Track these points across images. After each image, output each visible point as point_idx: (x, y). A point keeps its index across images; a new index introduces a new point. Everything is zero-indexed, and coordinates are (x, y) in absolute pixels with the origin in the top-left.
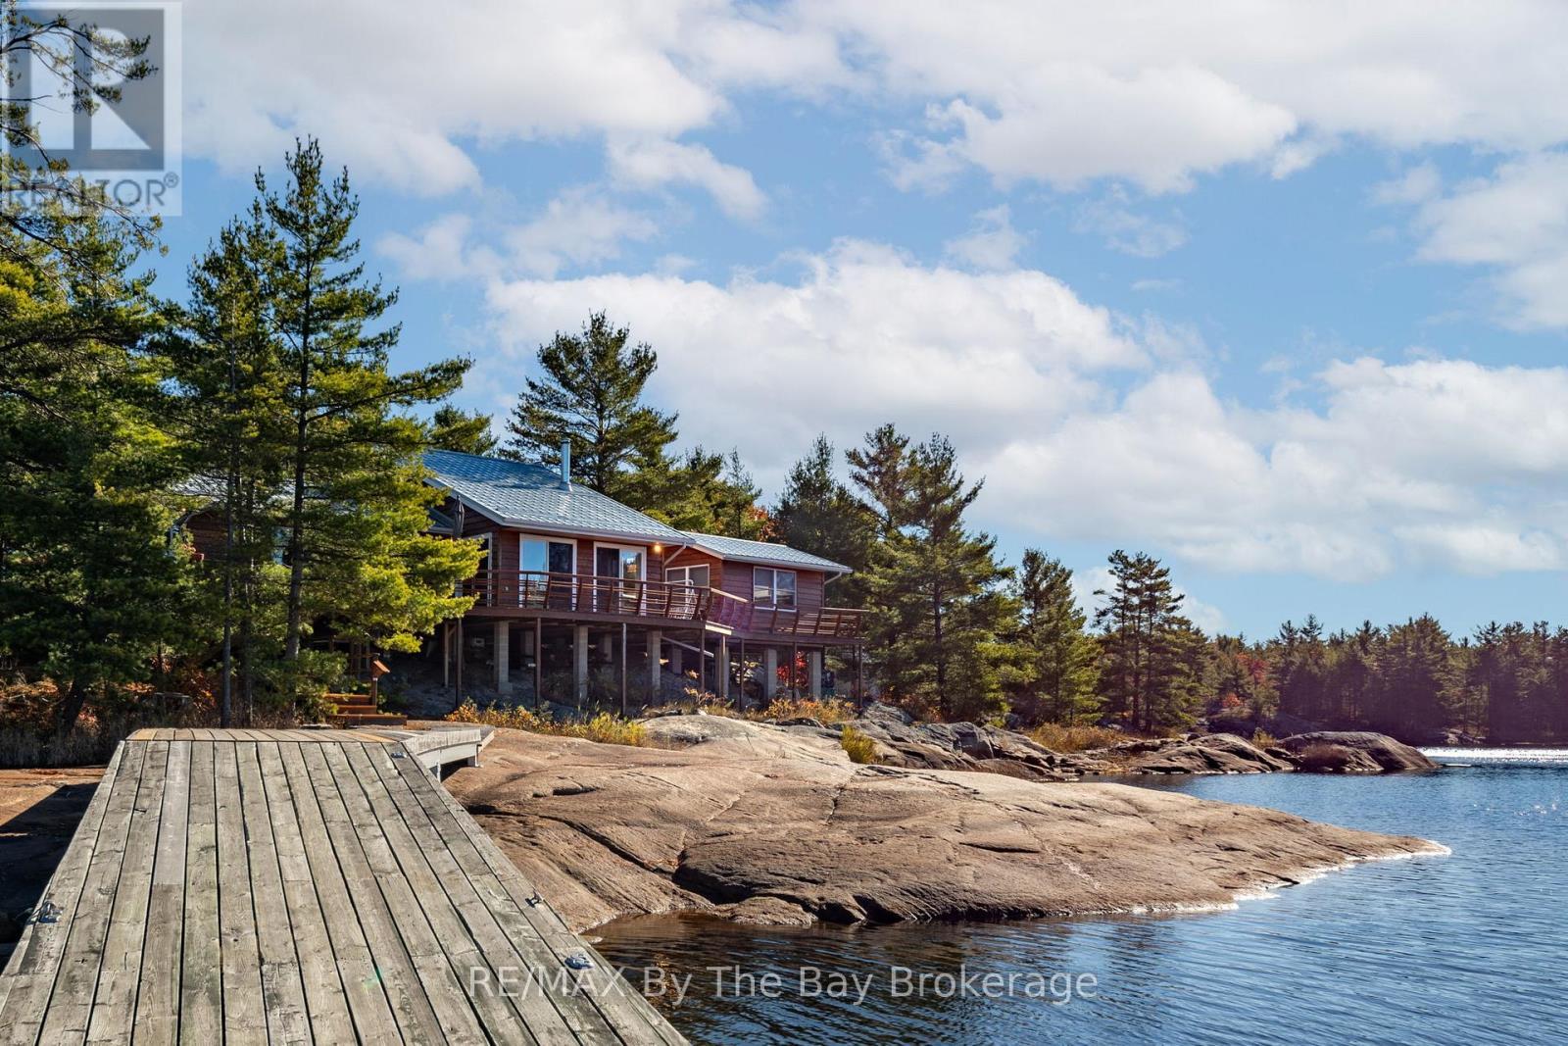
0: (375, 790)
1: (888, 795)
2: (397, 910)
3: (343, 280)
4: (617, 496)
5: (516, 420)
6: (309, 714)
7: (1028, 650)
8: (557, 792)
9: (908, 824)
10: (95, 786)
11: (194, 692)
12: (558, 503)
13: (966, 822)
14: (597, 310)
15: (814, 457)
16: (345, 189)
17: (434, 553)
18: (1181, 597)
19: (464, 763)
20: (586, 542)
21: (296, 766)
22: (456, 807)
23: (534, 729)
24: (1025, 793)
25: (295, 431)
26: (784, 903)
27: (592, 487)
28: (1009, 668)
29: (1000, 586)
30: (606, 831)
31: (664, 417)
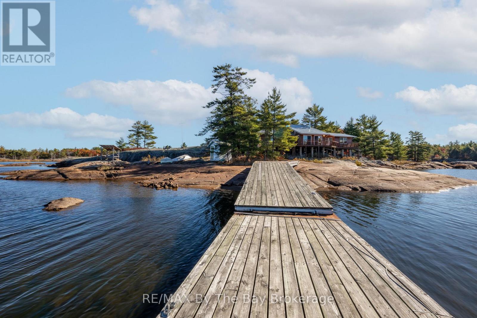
0: (285, 169)
1: (364, 171)
2: (288, 185)
3: (279, 104)
4: (318, 129)
5: (303, 120)
6: (275, 159)
7: (391, 148)
8: (309, 170)
9: (368, 176)
10: (251, 168)
11: (261, 157)
12: (309, 130)
13: (380, 176)
14: (314, 103)
15: (350, 120)
16: (279, 92)
17: (291, 138)
18: (425, 138)
19: (296, 166)
20: (313, 136)
21: (274, 166)
22: (295, 172)
23: (306, 161)
24: (392, 171)
25: (273, 124)
26: (346, 187)
27: (314, 128)
28: (388, 151)
29: (386, 138)
30: (317, 175)
31: (325, 117)
